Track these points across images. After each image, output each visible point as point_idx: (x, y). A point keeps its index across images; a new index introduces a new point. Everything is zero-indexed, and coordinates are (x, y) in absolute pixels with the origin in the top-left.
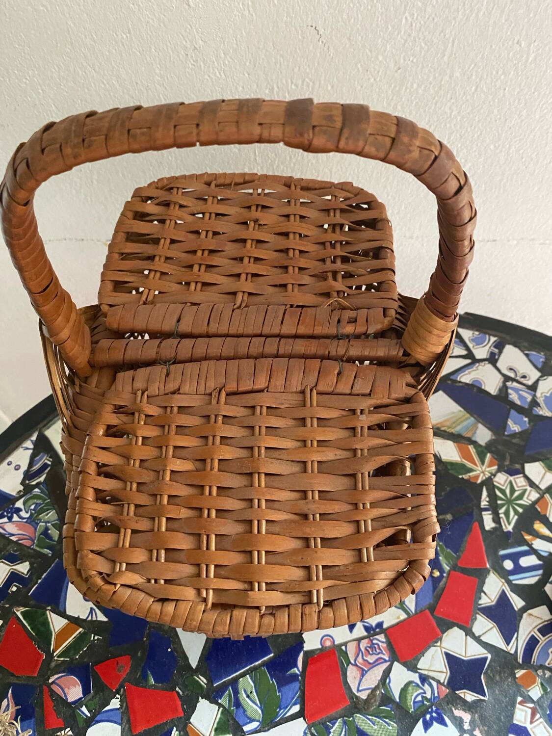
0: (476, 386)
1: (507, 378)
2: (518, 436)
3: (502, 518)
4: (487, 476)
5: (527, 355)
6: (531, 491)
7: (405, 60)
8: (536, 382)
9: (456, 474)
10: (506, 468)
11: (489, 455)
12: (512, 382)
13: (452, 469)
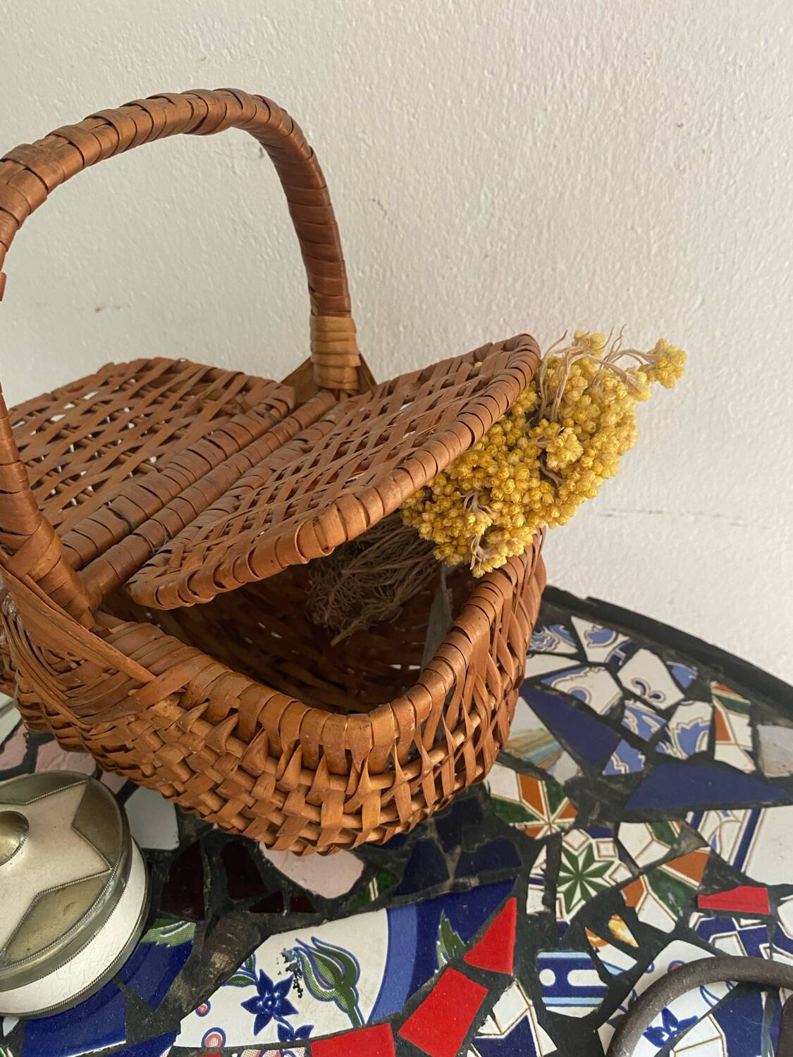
0: (576, 699)
1: (627, 694)
2: (623, 780)
3: (559, 899)
4: (554, 831)
5: (669, 668)
6: (620, 865)
7: (492, 245)
8: (674, 707)
9: (506, 821)
10: (589, 825)
11: (566, 799)
12: (635, 701)
13: (501, 811)
